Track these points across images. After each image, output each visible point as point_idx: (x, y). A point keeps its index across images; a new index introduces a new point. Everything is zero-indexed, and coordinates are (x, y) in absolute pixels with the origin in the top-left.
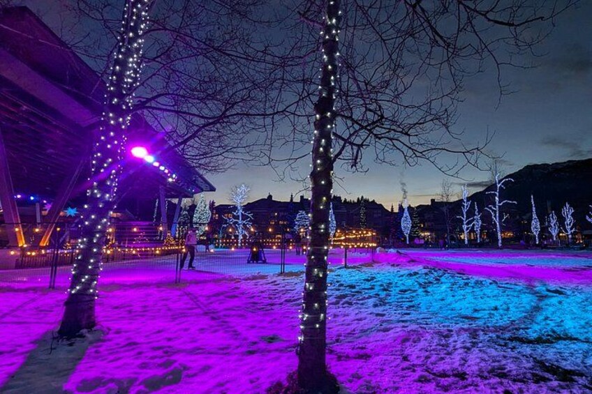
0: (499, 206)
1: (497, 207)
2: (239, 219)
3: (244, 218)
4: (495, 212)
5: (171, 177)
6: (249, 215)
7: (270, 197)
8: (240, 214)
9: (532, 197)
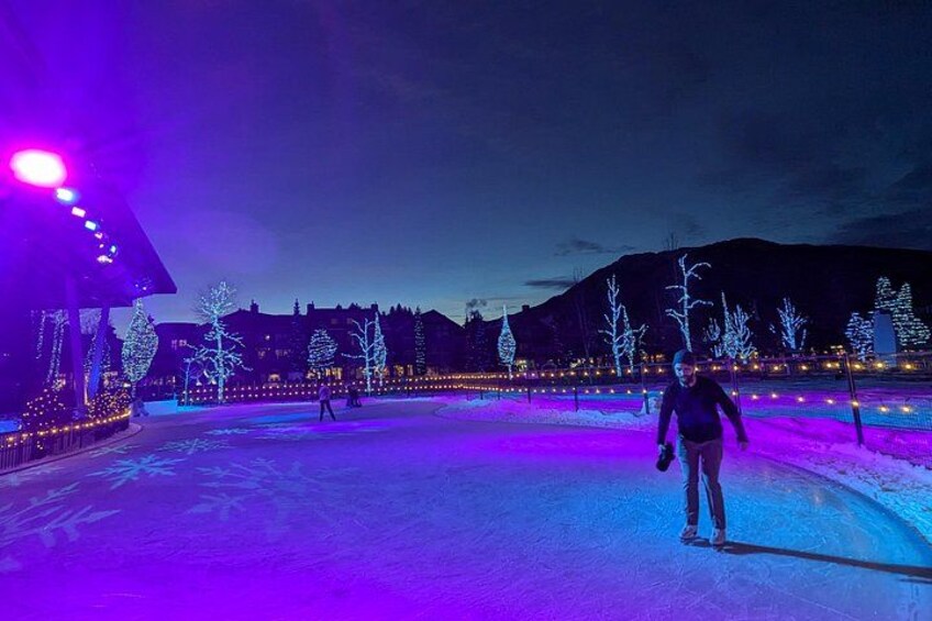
0: (689, 310)
1: (686, 311)
2: (217, 348)
3: (227, 344)
4: (683, 320)
5: (106, 252)
6: (236, 340)
7: (255, 307)
8: (219, 338)
9: (723, 294)
